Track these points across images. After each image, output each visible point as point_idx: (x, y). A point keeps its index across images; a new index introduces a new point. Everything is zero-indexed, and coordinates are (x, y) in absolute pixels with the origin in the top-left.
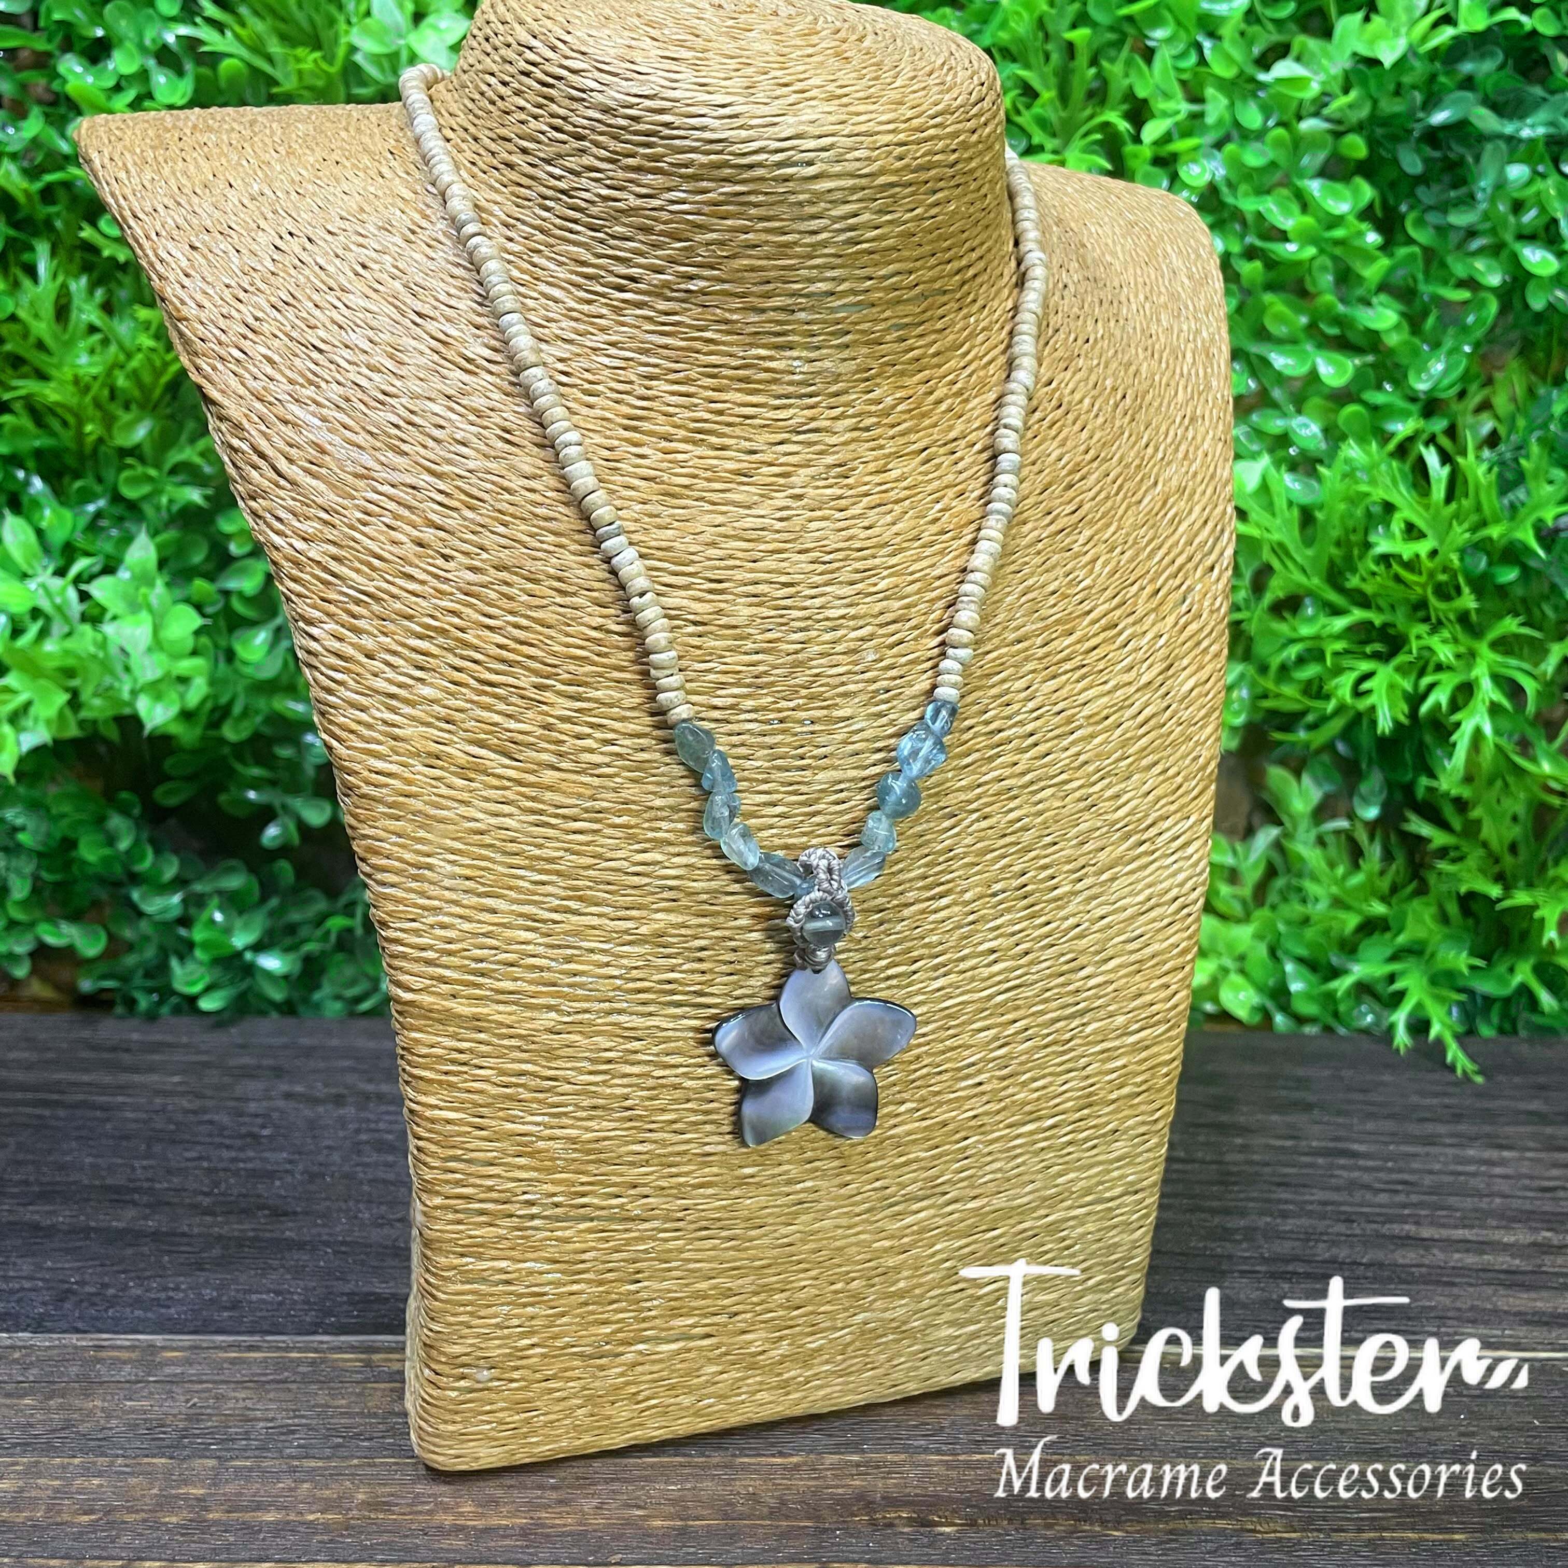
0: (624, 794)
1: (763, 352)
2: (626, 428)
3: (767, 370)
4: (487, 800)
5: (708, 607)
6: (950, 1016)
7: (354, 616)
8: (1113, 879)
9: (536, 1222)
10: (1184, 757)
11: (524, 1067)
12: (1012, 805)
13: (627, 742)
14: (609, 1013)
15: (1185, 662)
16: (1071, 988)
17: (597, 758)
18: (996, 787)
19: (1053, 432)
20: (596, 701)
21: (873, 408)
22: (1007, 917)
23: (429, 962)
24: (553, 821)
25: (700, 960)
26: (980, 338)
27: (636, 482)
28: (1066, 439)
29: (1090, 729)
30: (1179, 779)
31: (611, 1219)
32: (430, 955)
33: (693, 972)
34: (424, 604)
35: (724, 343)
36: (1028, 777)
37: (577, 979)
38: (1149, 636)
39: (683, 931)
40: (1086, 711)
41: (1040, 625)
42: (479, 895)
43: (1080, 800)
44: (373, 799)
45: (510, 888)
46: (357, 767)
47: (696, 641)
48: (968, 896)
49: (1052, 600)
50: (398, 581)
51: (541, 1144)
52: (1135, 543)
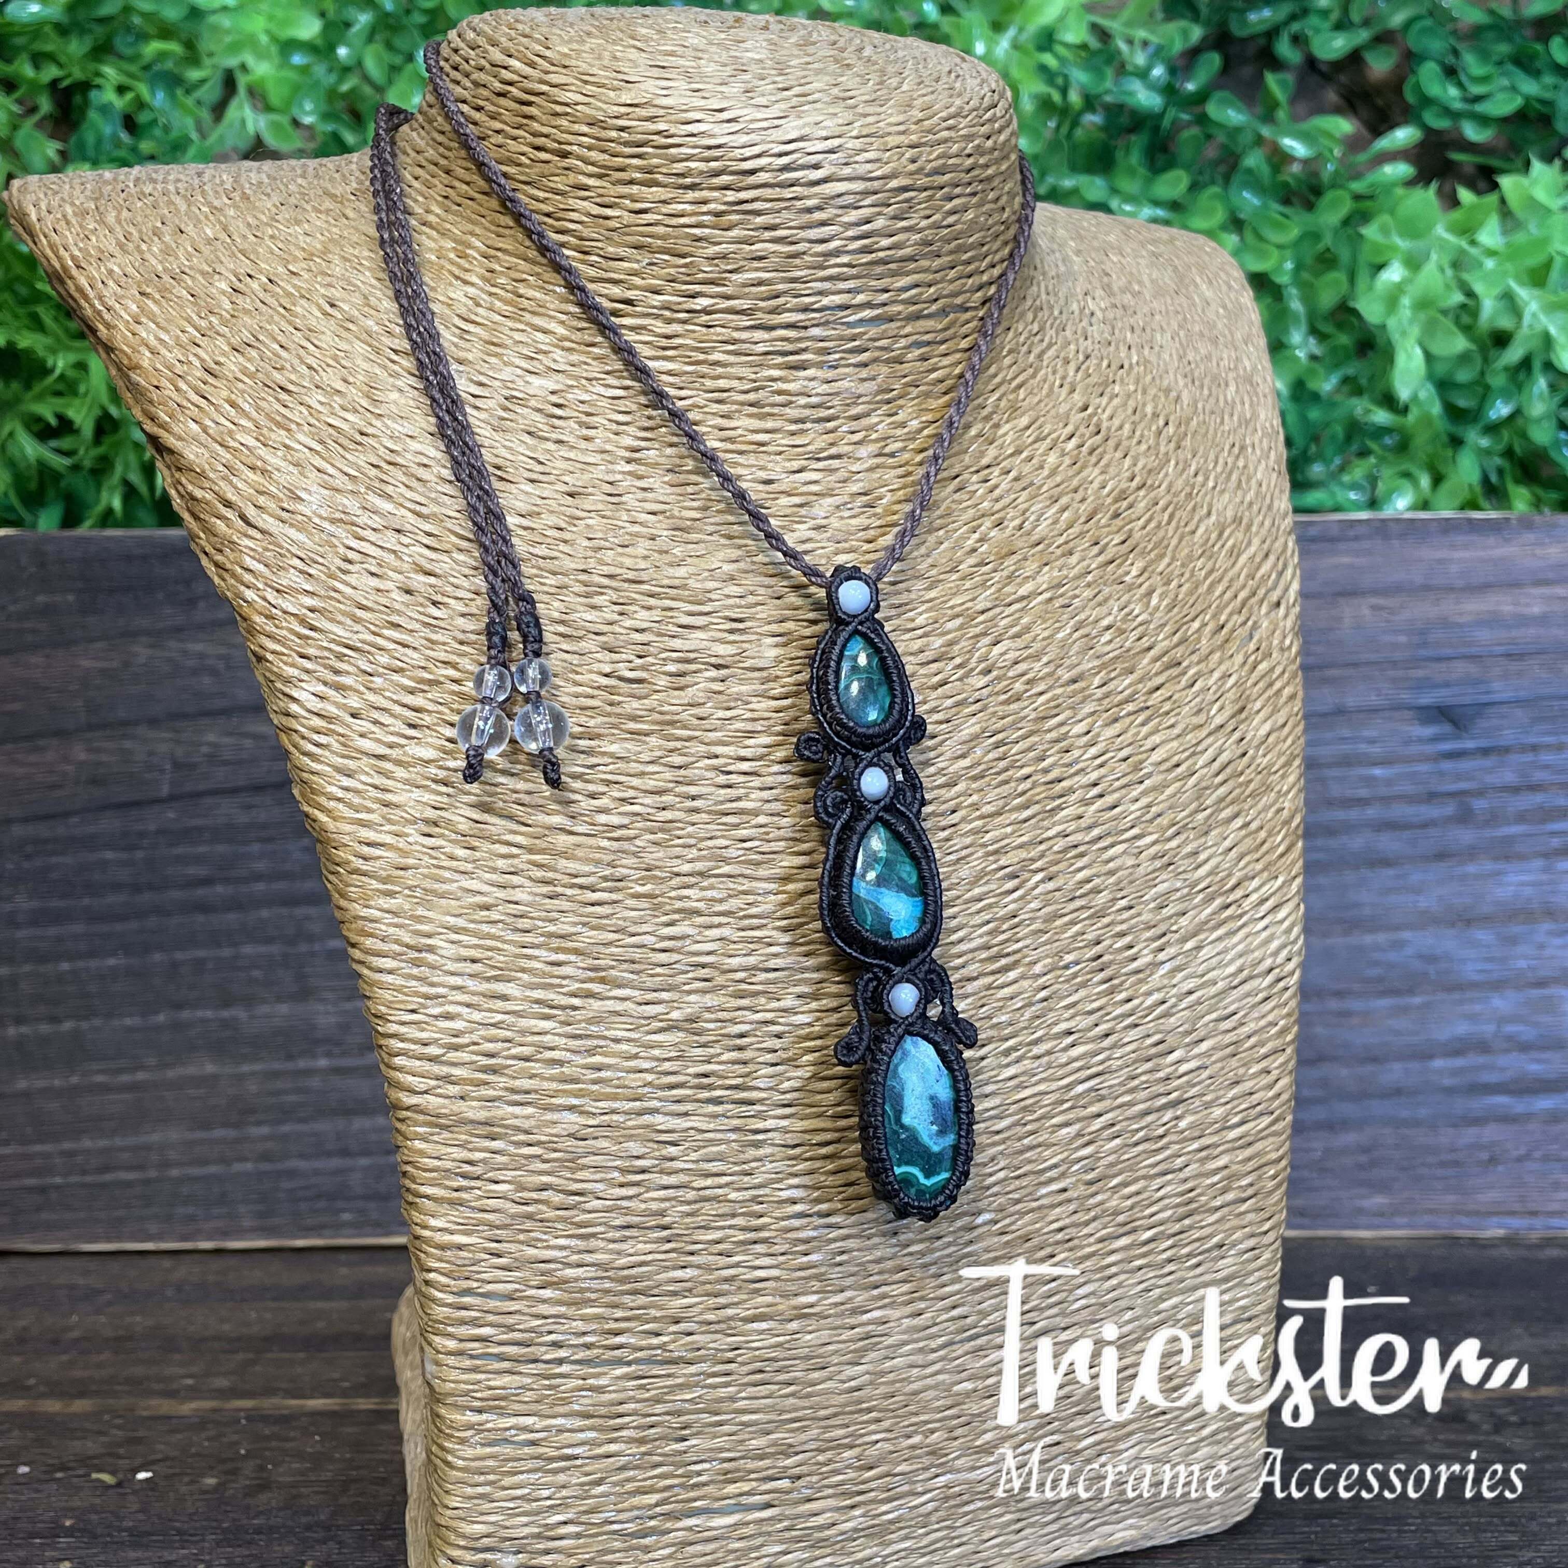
0: (649, 859)
1: (776, 373)
2: (629, 462)
3: (780, 393)
4: (494, 870)
5: (730, 650)
6: (1024, 1109)
7: (337, 672)
8: (1199, 948)
9: (565, 1369)
10: (1266, 809)
11: (545, 1179)
12: (1079, 864)
13: (647, 801)
14: (640, 1113)
15: (1258, 705)
16: (1161, 1074)
17: (615, 820)
18: (1060, 844)
19: (1093, 459)
20: (611, 755)
21: (899, 432)
22: (1082, 993)
23: (432, 1059)
24: (569, 892)
25: (740, 1049)
26: (1007, 361)
27: (644, 517)
28: (1108, 465)
29: (1161, 777)
30: (1263, 834)
31: (649, 1361)
32: (433, 1050)
33: (734, 1062)
34: (416, 655)
35: (732, 365)
36: (1096, 832)
37: (603, 1074)
38: (1216, 675)
39: (722, 1015)
40: (1156, 757)
41: (1096, 663)
42: (488, 979)
43: (1154, 858)
44: (364, 874)
45: (523, 970)
46: (346, 839)
47: (717, 686)
48: (1038, 969)
49: (1107, 636)
50: (386, 632)
51: (570, 1272)
52: (1192, 575)
